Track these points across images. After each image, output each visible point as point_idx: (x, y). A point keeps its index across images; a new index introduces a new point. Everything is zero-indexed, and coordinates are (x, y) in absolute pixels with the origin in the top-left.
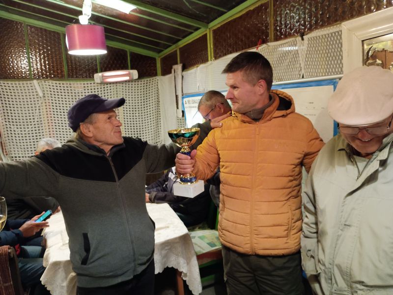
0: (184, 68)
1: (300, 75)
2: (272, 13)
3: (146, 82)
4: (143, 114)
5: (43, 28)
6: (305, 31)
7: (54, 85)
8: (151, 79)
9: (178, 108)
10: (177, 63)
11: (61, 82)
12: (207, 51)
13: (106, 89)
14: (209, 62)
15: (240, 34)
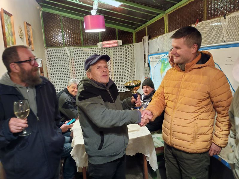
0: (150, 38)
1: (223, 40)
2: (206, 3)
3: (126, 47)
4: (125, 66)
5: (71, 17)
6: (226, 13)
7: (76, 49)
8: (130, 45)
9: (145, 62)
10: (145, 36)
11: (80, 48)
12: (164, 27)
13: (104, 51)
14: (165, 34)
15: (185, 17)
